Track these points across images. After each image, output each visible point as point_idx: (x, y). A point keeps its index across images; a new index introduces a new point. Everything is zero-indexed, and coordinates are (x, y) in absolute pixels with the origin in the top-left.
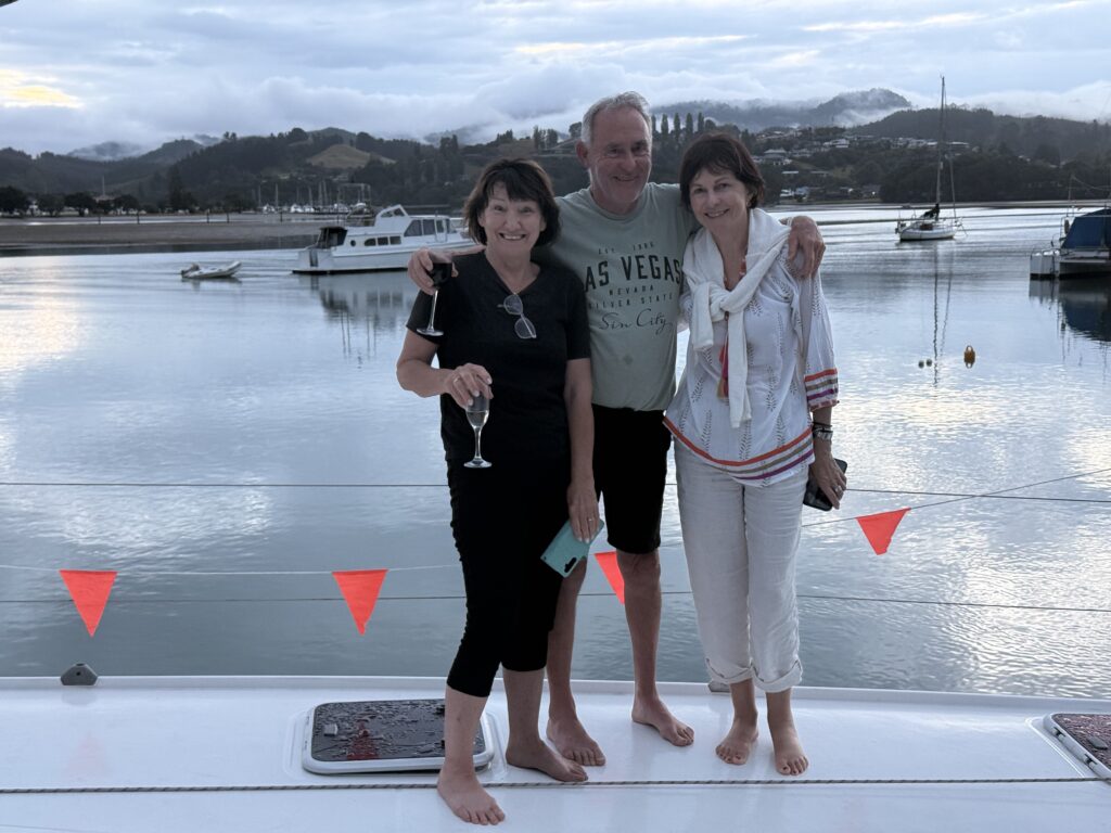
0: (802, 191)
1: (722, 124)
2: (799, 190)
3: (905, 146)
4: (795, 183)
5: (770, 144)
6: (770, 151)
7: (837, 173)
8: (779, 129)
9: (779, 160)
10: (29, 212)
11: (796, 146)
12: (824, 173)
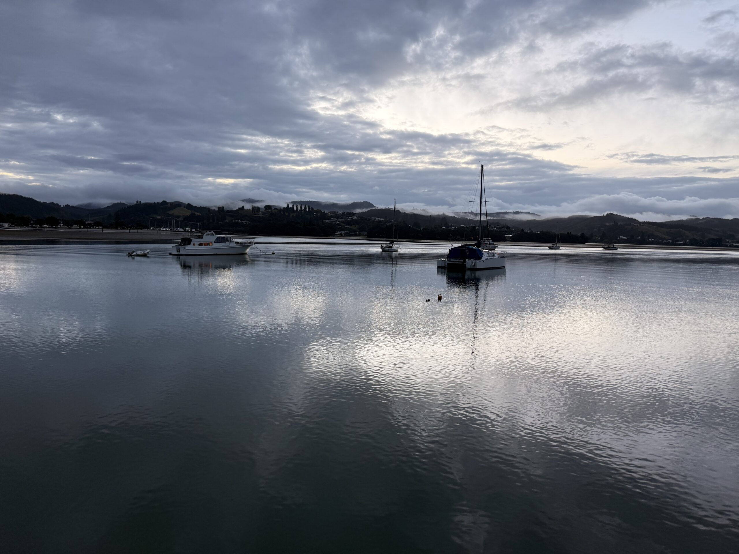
0: (342, 232)
1: (316, 209)
2: (341, 232)
3: (374, 220)
4: (340, 229)
5: (332, 217)
6: (332, 219)
7: (353, 227)
8: (335, 212)
9: (335, 222)
10: (59, 226)
11: (340, 218)
12: (349, 227)
